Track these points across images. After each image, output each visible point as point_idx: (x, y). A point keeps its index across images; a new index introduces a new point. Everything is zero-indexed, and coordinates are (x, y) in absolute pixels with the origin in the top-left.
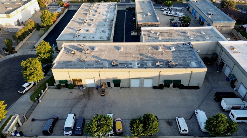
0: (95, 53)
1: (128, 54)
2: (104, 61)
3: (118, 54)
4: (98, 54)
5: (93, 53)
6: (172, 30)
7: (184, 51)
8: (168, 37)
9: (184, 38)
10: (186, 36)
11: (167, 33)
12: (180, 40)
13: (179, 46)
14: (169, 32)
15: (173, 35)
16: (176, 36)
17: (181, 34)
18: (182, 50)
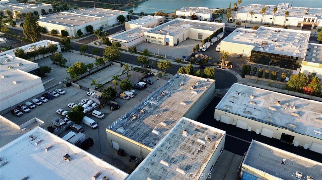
0: (188, 91)
1: (172, 105)
2: (173, 92)
3: (178, 100)
4: (186, 92)
6: (204, 161)
7: (145, 137)
8: (185, 145)
9: (171, 158)
10: (173, 162)
11: (197, 151)
12: (169, 150)
13: (156, 139)
14: (198, 154)
15: (188, 153)
16: (183, 153)
17: (184, 161)
18: (148, 137)
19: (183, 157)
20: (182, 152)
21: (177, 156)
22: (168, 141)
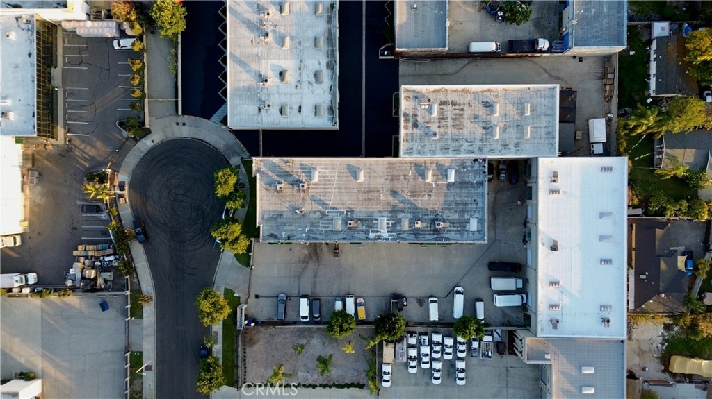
0: (317, 188)
1: (373, 191)
2: (334, 212)
3: (355, 191)
4: (322, 190)
5: (312, 188)
6: (466, 93)
7: (469, 183)
8: (453, 126)
9: (484, 131)
10: (489, 126)
11: (454, 107)
12: (472, 140)
13: (464, 168)
14: (459, 105)
15: (465, 116)
16: (469, 121)
17: (480, 114)
18: (467, 179)
19: (475, 118)
20: (468, 124)
21: (476, 126)
22: (458, 150)
